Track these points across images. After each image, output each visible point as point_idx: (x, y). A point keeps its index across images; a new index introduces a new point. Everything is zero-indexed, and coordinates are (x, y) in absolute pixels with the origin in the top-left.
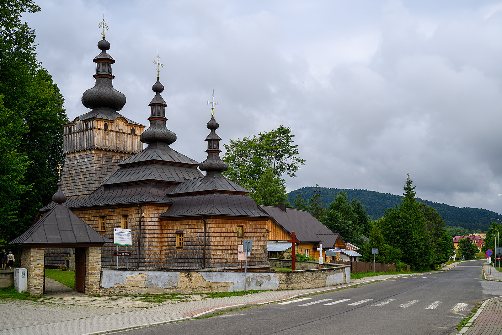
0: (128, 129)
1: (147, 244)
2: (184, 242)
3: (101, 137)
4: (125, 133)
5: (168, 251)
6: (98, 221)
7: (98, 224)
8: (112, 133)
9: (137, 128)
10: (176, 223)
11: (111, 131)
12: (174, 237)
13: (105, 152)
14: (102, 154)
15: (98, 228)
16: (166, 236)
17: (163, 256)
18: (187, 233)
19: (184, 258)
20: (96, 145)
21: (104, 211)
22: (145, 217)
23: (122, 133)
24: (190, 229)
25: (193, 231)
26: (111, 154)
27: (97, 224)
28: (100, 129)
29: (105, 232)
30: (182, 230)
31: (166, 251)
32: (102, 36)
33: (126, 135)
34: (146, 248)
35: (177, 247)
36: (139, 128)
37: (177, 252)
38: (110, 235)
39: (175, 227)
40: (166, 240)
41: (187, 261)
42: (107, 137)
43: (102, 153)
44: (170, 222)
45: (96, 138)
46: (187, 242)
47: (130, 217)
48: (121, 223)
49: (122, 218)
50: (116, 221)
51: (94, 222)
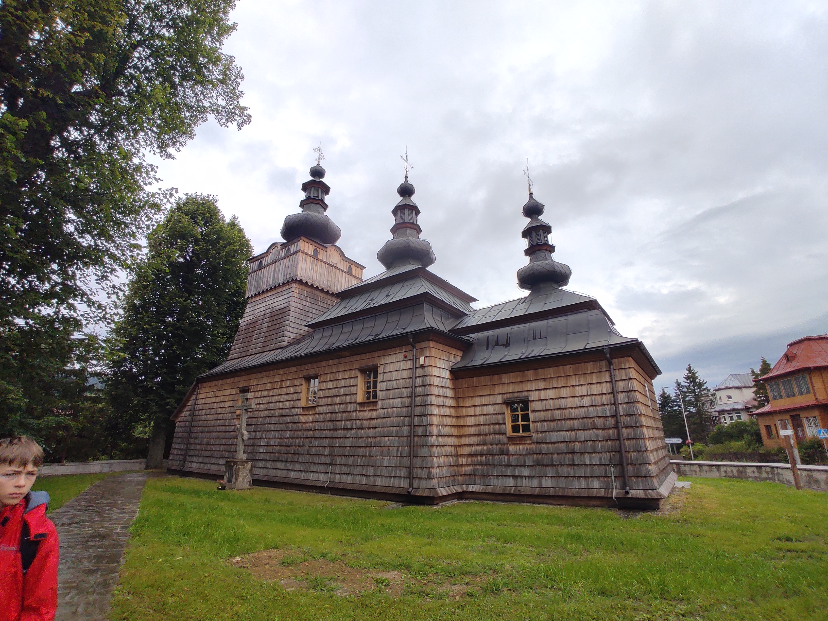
0: (343, 265)
1: (435, 430)
2: (533, 422)
3: (308, 266)
4: (339, 269)
5: (480, 448)
6: (300, 387)
7: (301, 392)
8: (323, 264)
9: (354, 268)
10: (501, 379)
11: (321, 261)
12: (496, 414)
13: (311, 290)
14: (306, 291)
15: (300, 400)
16: (471, 411)
17: (462, 461)
18: (541, 400)
19: (538, 464)
20: (299, 275)
21: (315, 365)
22: (426, 365)
23: (336, 268)
24: (553, 388)
25: (564, 392)
26: (318, 293)
27: (297, 393)
28: (306, 254)
29: (315, 407)
30: (524, 394)
31: (473, 448)
32: (317, 163)
33: (341, 272)
34: (433, 440)
35: (508, 437)
36: (357, 269)
37: (512, 448)
38: (327, 413)
39: (499, 389)
40: (471, 421)
41: (550, 471)
42: (316, 268)
43: (306, 289)
44: (484, 380)
45: (300, 266)
46: (545, 424)
47: (381, 370)
48: (357, 385)
49: (359, 375)
50: (343, 383)
51: (292, 390)
